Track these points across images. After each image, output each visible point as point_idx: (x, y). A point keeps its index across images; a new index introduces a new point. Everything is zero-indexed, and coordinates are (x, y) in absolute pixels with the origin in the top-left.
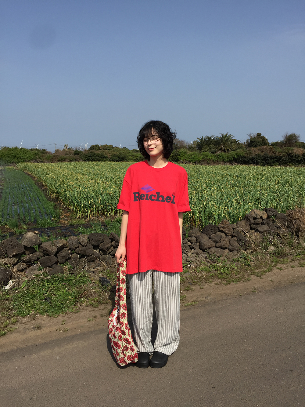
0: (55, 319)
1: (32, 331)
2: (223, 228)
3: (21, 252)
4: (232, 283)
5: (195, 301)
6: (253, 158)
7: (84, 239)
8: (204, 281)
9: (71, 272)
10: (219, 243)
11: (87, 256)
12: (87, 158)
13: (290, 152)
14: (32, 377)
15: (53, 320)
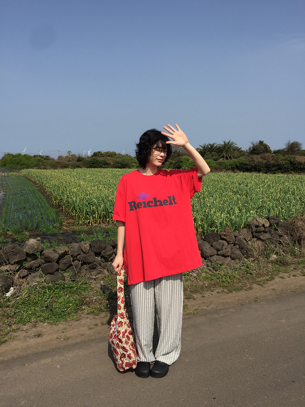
0: (55, 326)
1: (33, 339)
2: (225, 236)
3: (23, 259)
4: (234, 292)
5: (196, 309)
6: (255, 165)
7: (86, 246)
8: (205, 290)
9: (73, 279)
10: (221, 251)
11: (89, 263)
12: (90, 164)
13: (292, 160)
14: (32, 386)
15: (54, 328)
